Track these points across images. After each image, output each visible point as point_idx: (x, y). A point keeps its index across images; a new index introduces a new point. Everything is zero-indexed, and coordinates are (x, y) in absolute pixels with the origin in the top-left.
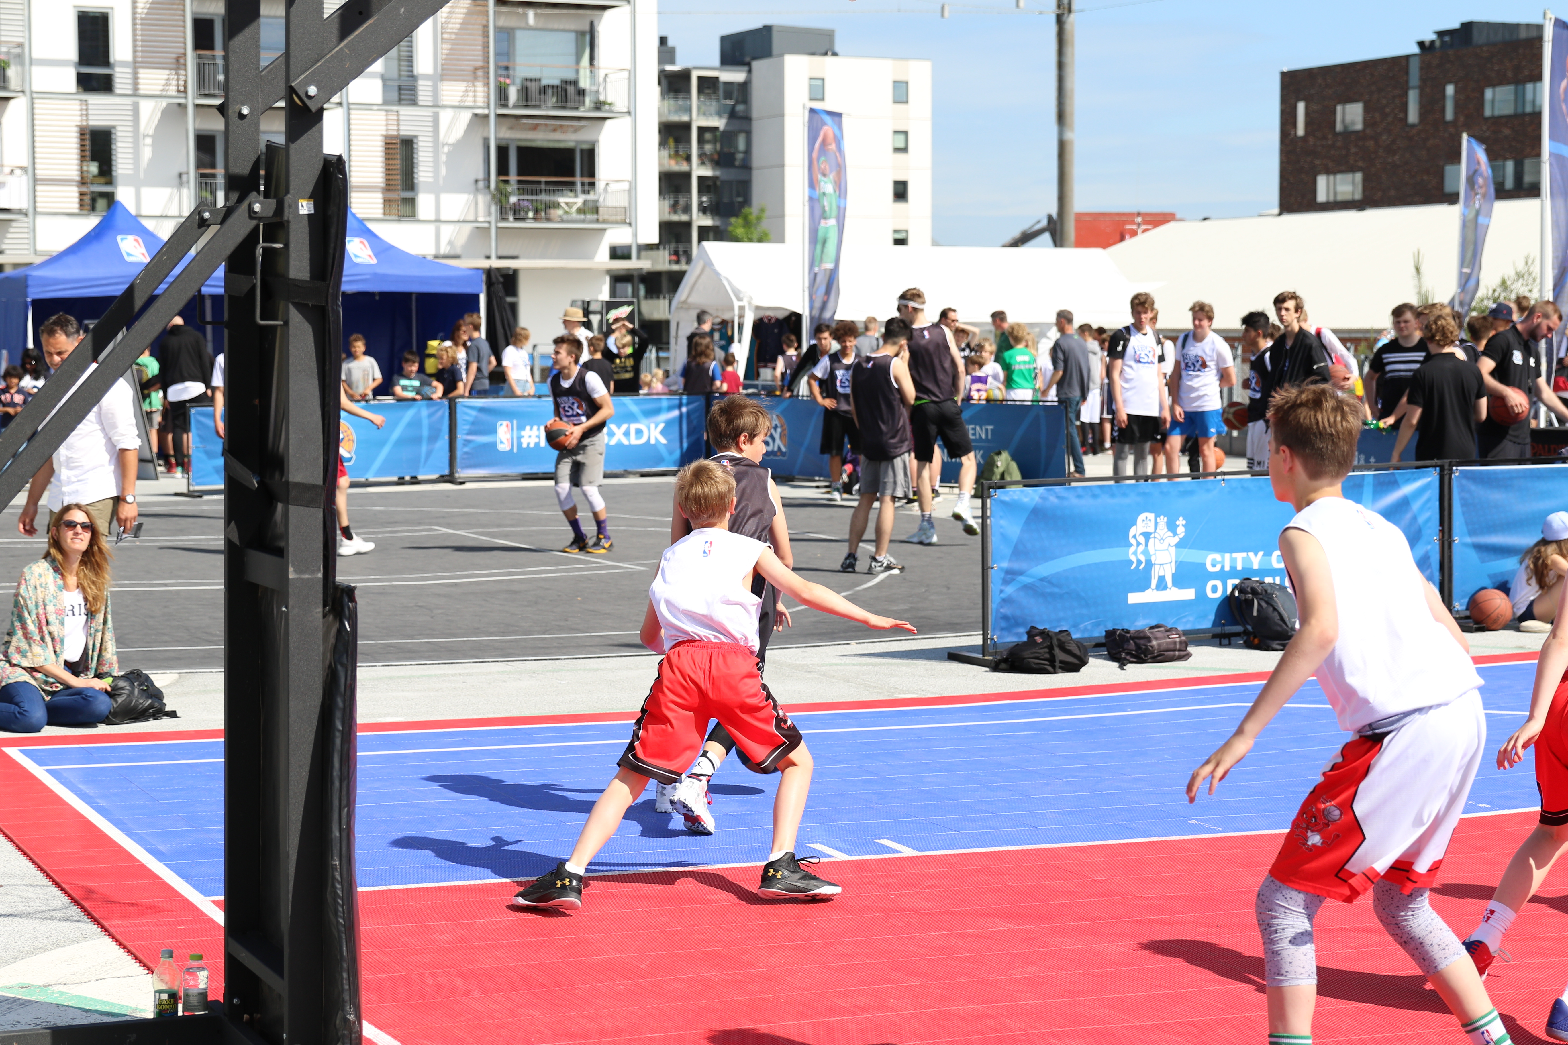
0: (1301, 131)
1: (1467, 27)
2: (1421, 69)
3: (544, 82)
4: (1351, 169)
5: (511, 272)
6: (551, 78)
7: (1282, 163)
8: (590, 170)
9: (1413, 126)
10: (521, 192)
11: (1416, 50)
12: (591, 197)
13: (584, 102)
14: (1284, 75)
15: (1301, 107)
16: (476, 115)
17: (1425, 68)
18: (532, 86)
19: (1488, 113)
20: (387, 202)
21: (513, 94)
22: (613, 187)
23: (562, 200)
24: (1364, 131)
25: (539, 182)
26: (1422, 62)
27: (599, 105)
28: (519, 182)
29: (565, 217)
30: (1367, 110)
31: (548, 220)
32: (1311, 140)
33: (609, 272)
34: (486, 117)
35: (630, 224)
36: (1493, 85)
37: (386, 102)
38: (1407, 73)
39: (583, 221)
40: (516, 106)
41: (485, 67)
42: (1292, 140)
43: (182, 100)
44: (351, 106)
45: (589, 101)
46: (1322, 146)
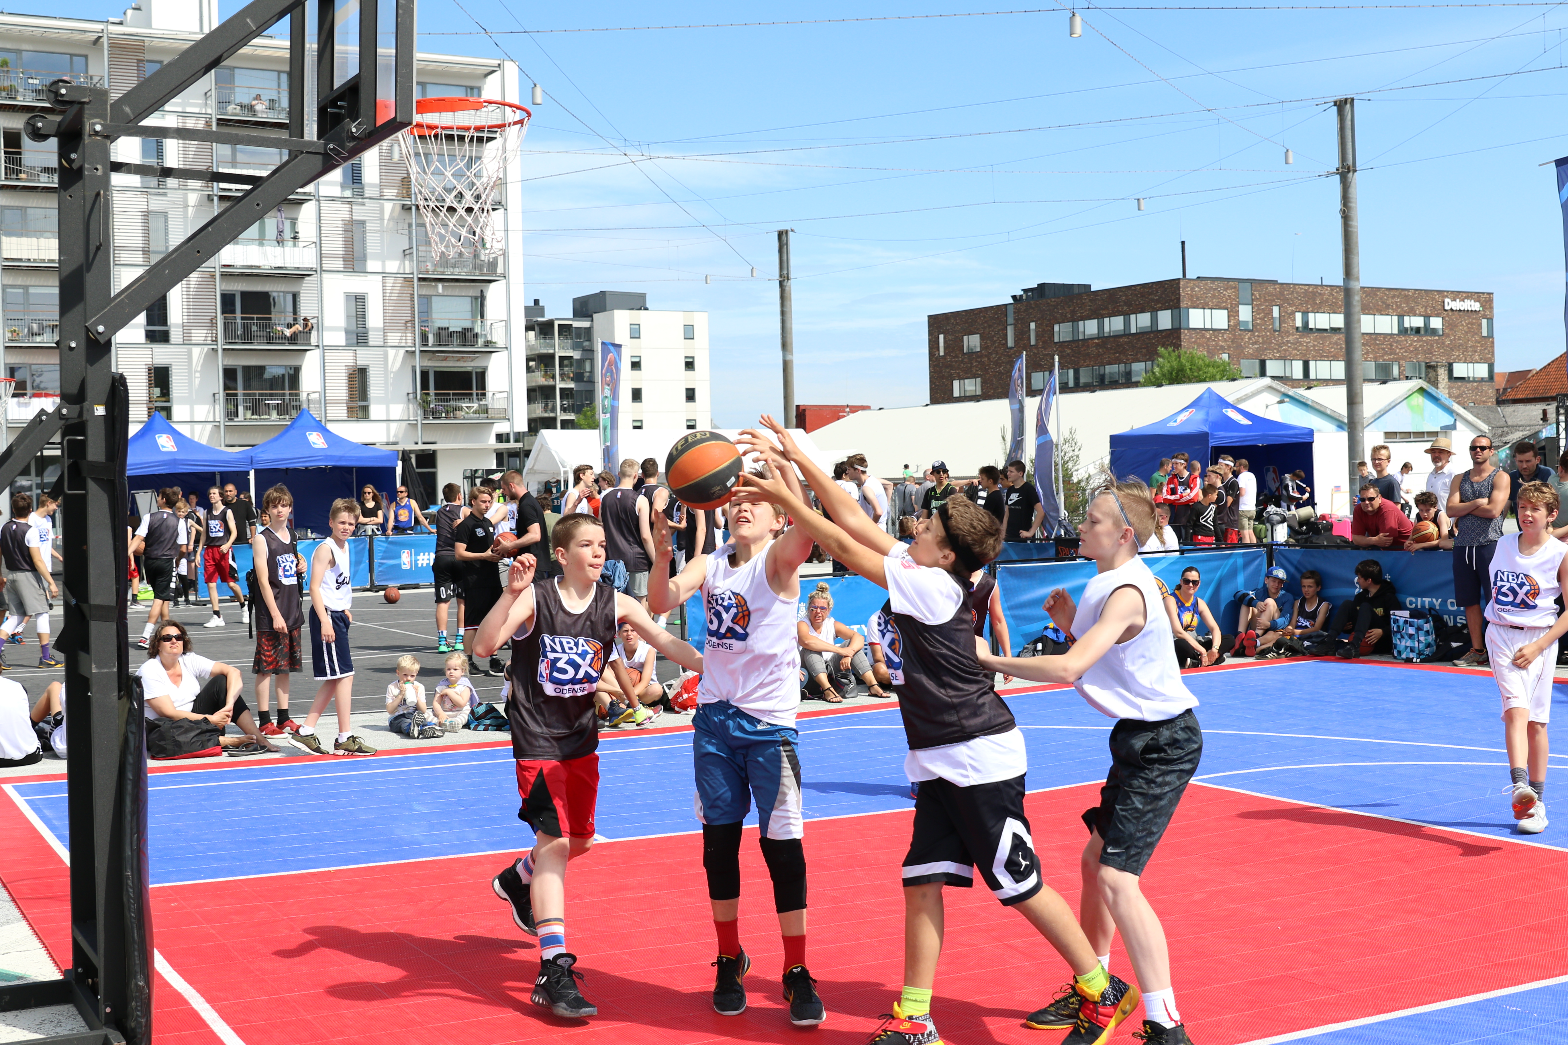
0: (942, 353)
1: (1042, 286)
2: (1015, 313)
3: (451, 330)
4: (974, 376)
5: (432, 452)
6: (456, 326)
7: (930, 372)
8: (482, 385)
9: (1011, 348)
10: (437, 400)
11: (1012, 301)
12: (483, 402)
13: (477, 342)
14: (929, 316)
15: (941, 337)
16: (407, 352)
17: (1017, 312)
18: (443, 332)
19: (1056, 340)
20: (350, 410)
21: (431, 339)
22: (497, 396)
23: (464, 405)
24: (981, 351)
25: (449, 394)
26: (1015, 308)
27: (488, 343)
28: (436, 394)
29: (466, 416)
30: (982, 338)
31: (455, 418)
32: (949, 358)
33: (495, 450)
34: (414, 352)
35: (509, 420)
36: (1059, 323)
37: (349, 345)
38: (1006, 316)
39: (478, 419)
40: (433, 346)
41: (413, 321)
42: (936, 358)
43: (215, 347)
44: (325, 348)
45: (481, 341)
46: (956, 362)
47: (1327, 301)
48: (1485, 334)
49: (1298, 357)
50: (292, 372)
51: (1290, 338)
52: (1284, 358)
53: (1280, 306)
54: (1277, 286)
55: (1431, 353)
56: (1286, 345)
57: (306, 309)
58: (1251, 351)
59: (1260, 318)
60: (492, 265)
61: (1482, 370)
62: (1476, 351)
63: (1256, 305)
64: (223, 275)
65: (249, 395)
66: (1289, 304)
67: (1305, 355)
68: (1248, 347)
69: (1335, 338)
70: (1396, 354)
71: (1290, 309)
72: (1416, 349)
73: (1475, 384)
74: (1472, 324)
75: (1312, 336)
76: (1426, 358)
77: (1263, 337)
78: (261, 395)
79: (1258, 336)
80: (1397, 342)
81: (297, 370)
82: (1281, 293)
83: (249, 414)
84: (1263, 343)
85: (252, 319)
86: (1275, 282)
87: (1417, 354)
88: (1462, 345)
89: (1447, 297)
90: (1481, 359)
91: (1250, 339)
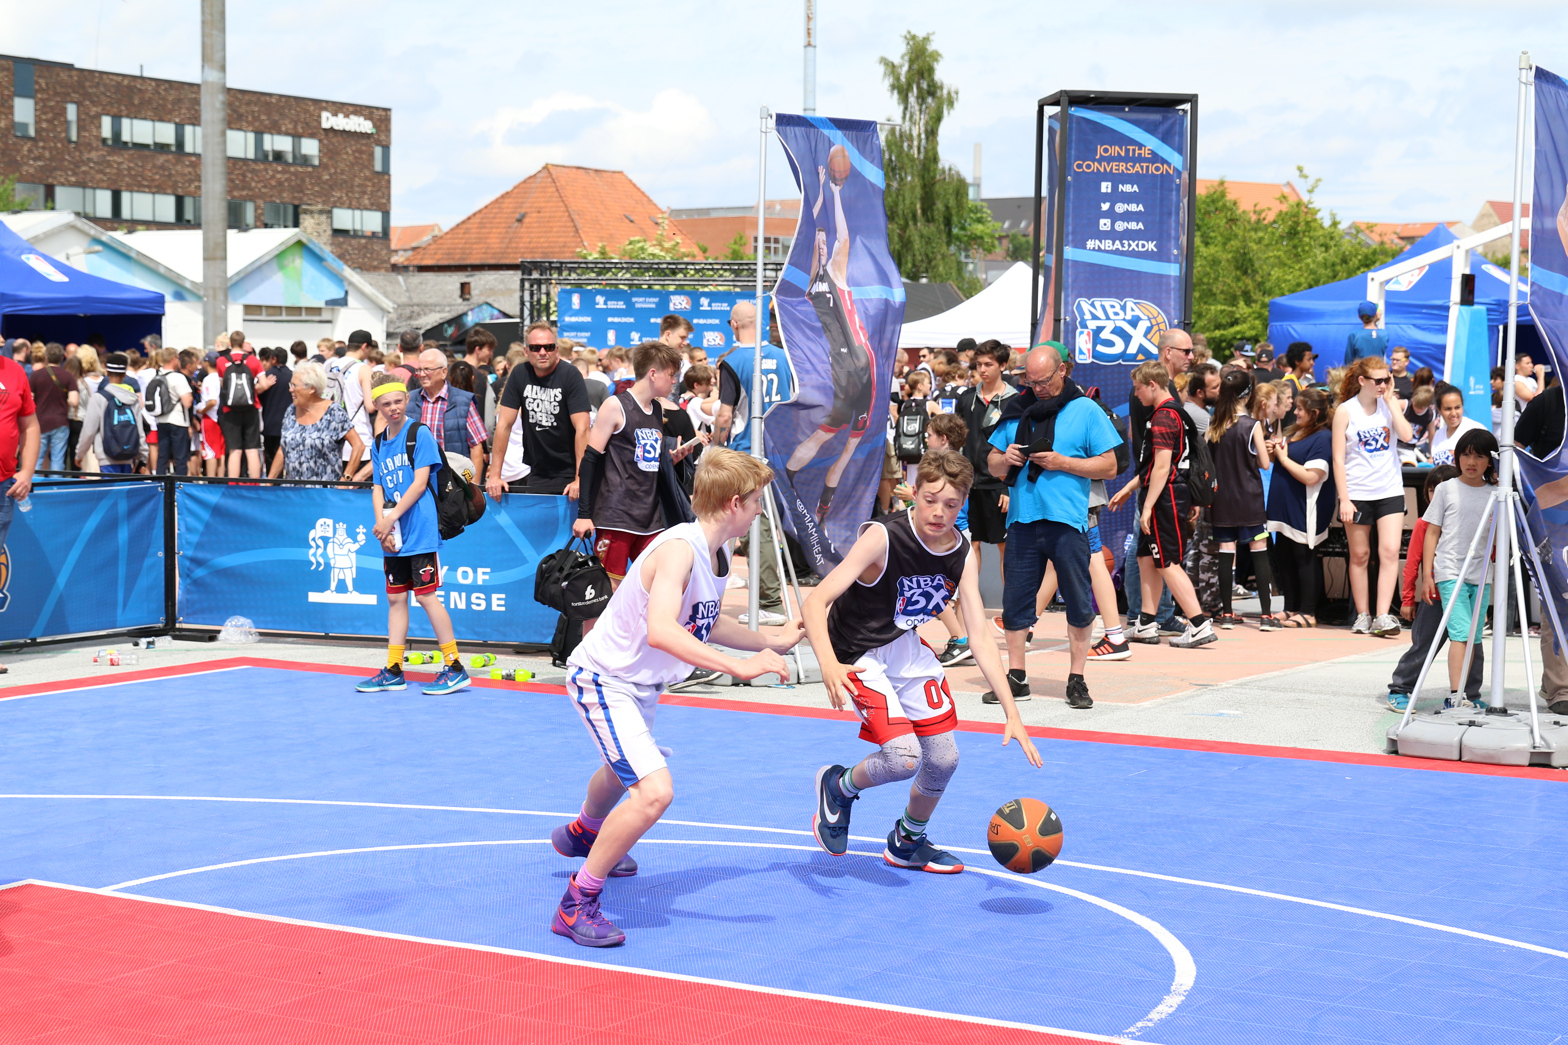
47: (150, 101)
48: (378, 167)
49: (105, 185)
51: (94, 155)
52: (82, 185)
53: (79, 104)
54: (74, 73)
55: (302, 191)
56: (86, 164)
58: (32, 170)
59: (47, 121)
61: (371, 222)
62: (365, 193)
63: (42, 100)
66: (92, 102)
67: (115, 181)
68: (27, 164)
69: (161, 159)
70: (250, 189)
71: (94, 110)
72: (280, 183)
73: (363, 241)
74: (361, 152)
75: (126, 154)
76: (294, 198)
77: (51, 149)
79: (44, 148)
80: (253, 171)
82: (81, 84)
84: (51, 159)
86: (69, 67)
87: (280, 192)
88: (345, 182)
89: (326, 109)
90: (372, 204)
91: (30, 151)
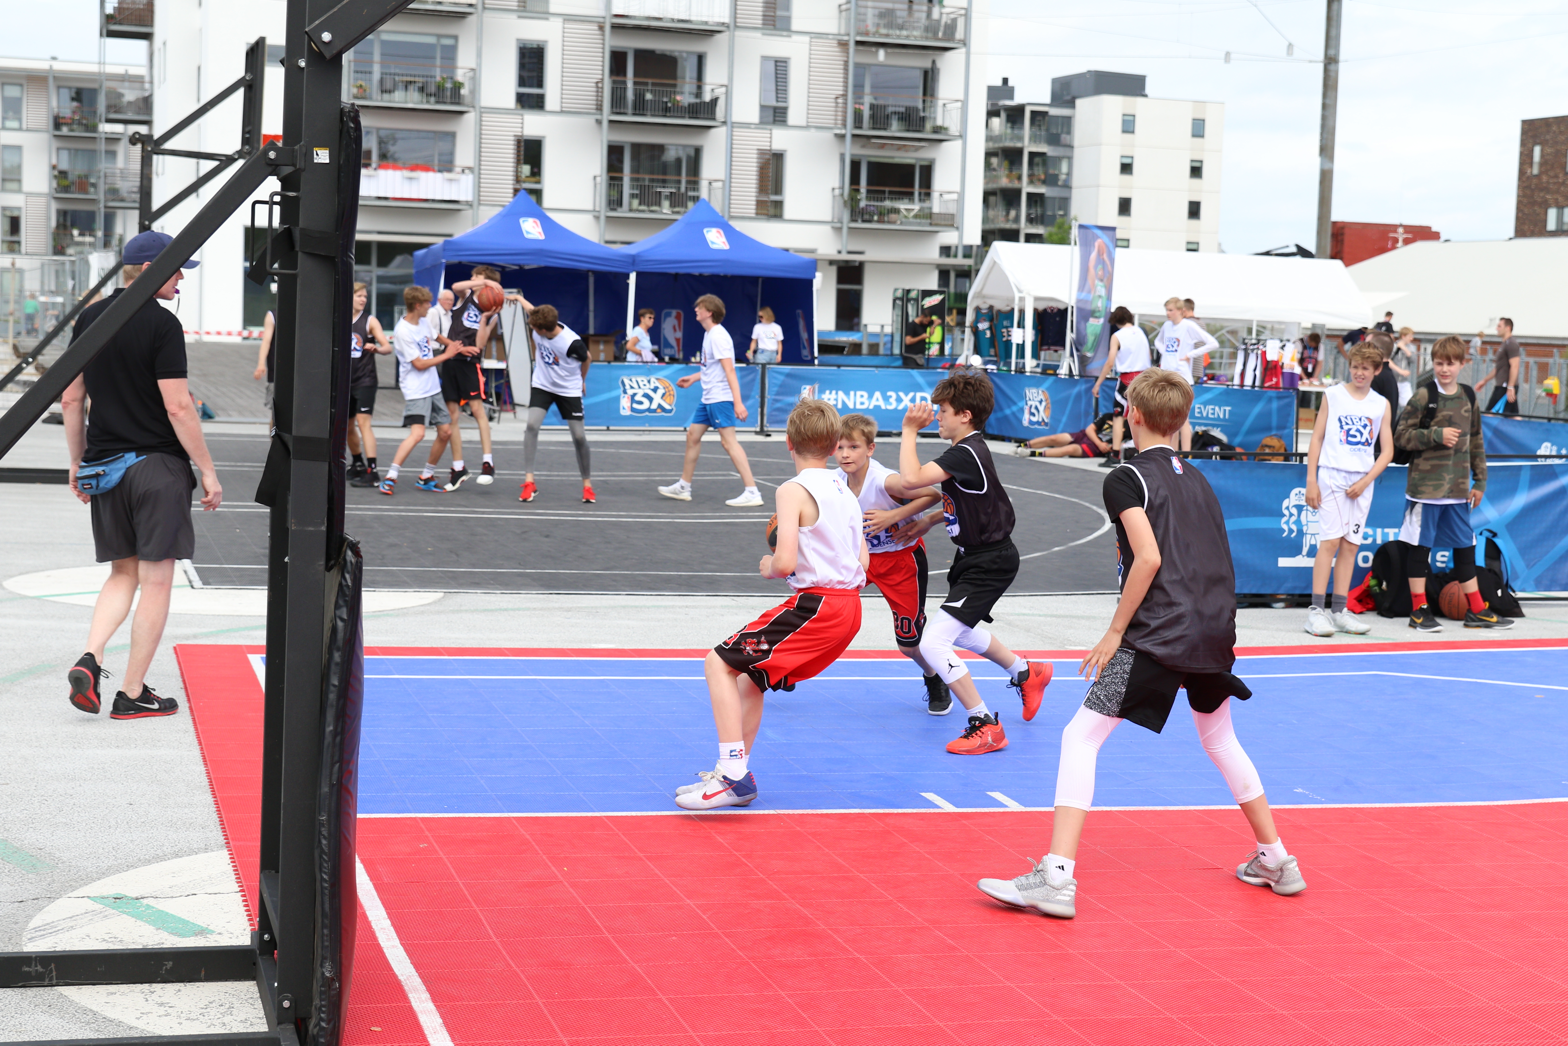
0: (1535, 170)
3: (892, 109)
5: (857, 264)
6: (897, 106)
7: (1518, 196)
8: (927, 182)
10: (868, 198)
12: (926, 204)
13: (924, 126)
14: (1524, 122)
15: (1537, 150)
16: (836, 135)
18: (882, 111)
20: (760, 204)
21: (866, 120)
22: (945, 197)
23: (902, 206)
25: (884, 192)
27: (937, 130)
28: (868, 191)
29: (904, 220)
31: (889, 222)
32: (1545, 178)
33: (938, 266)
34: (844, 136)
35: (957, 228)
37: (763, 122)
39: (919, 224)
40: (868, 128)
41: (845, 96)
42: (1528, 178)
43: (599, 117)
44: (734, 125)
45: (928, 126)
46: (1555, 183)
50: (692, 153)
57: (714, 76)
60: (951, 28)
64: (615, 27)
65: (637, 180)
78: (652, 180)
81: (698, 151)
83: (636, 202)
85: (646, 84)
